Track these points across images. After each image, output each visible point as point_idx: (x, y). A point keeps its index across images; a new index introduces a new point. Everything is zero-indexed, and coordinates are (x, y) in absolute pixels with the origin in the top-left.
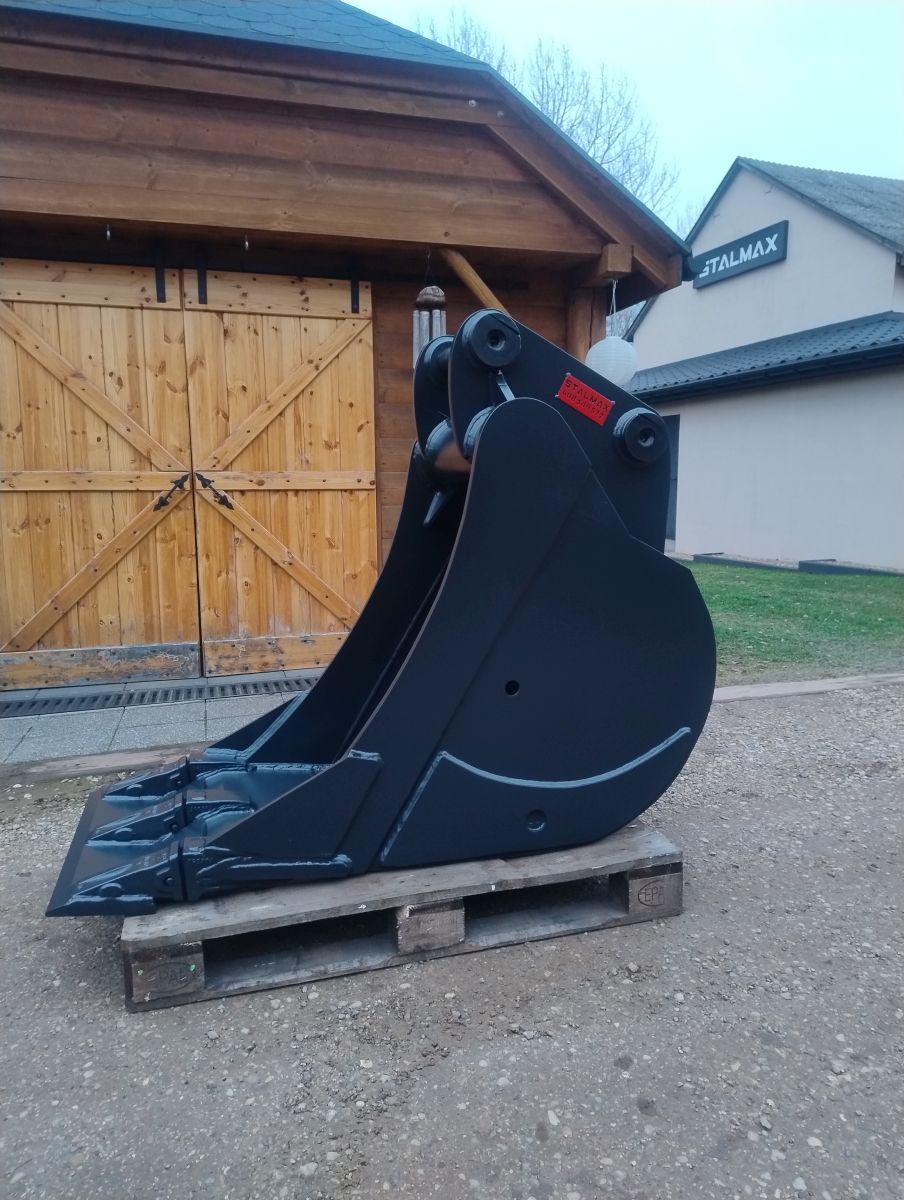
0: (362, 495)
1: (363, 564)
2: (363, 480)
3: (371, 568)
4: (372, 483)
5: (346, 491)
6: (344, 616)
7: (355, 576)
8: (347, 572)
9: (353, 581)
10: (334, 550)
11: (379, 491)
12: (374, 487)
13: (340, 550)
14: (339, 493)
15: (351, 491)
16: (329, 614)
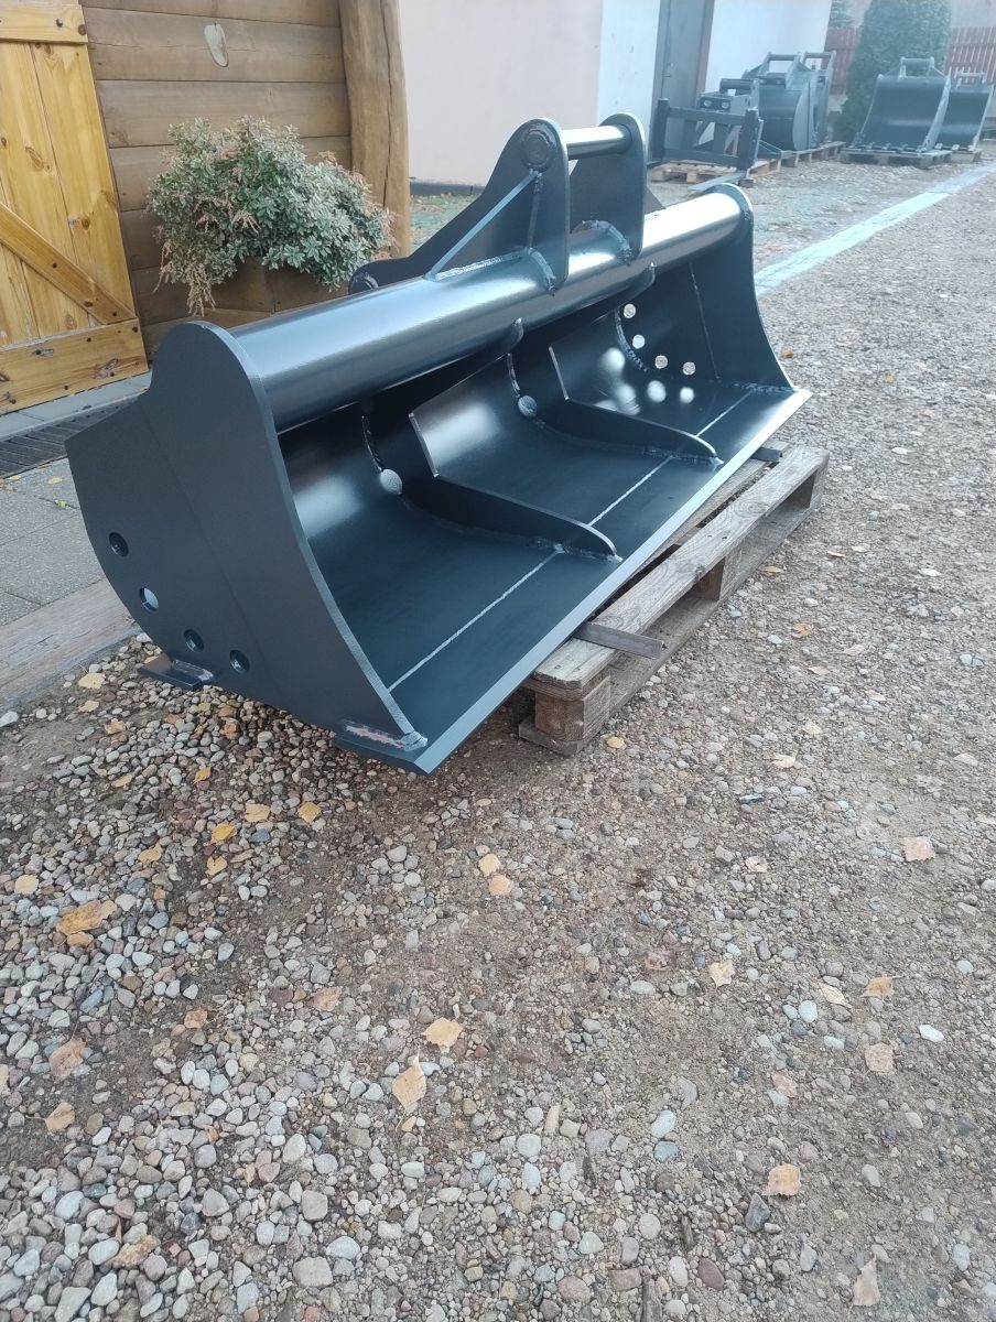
0: (66, 54)
1: (95, 196)
2: (66, 22)
3: (107, 206)
4: (82, 30)
5: (38, 44)
6: (88, 300)
7: (86, 224)
8: (73, 216)
9: (86, 231)
10: (45, 173)
11: (91, 48)
12: (85, 39)
13: (54, 173)
14: (28, 47)
15: (48, 45)
16: (60, 294)
